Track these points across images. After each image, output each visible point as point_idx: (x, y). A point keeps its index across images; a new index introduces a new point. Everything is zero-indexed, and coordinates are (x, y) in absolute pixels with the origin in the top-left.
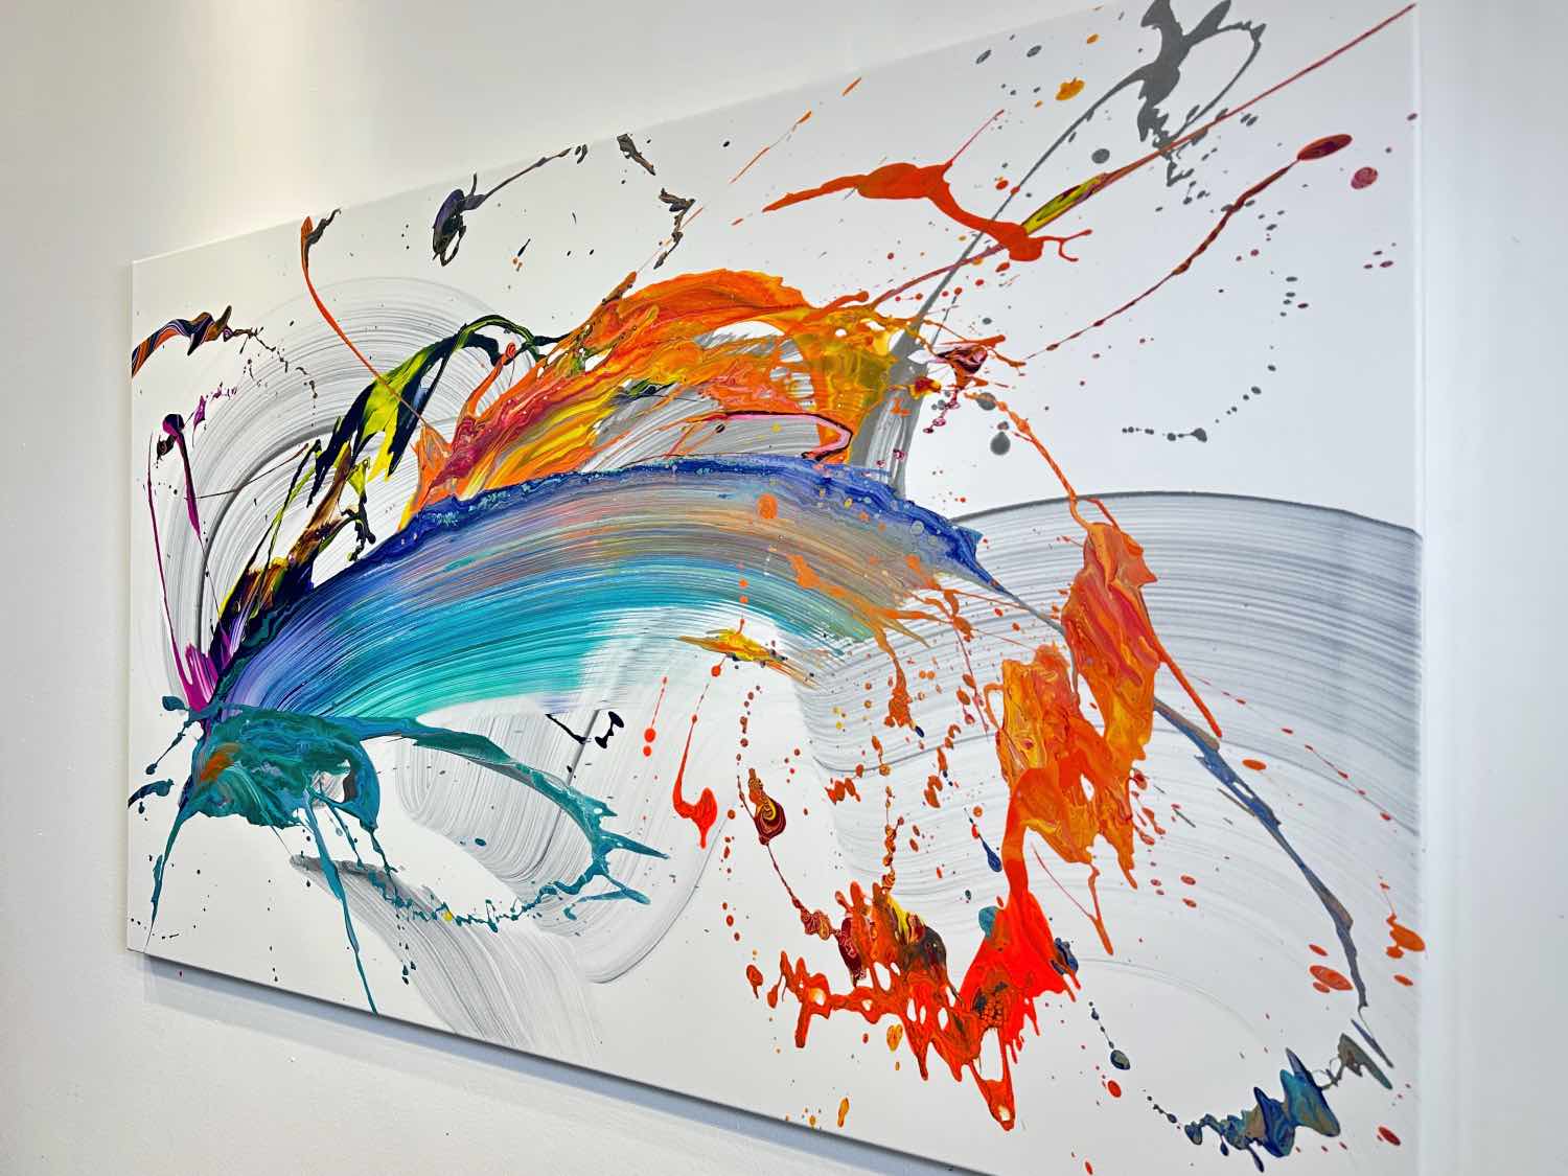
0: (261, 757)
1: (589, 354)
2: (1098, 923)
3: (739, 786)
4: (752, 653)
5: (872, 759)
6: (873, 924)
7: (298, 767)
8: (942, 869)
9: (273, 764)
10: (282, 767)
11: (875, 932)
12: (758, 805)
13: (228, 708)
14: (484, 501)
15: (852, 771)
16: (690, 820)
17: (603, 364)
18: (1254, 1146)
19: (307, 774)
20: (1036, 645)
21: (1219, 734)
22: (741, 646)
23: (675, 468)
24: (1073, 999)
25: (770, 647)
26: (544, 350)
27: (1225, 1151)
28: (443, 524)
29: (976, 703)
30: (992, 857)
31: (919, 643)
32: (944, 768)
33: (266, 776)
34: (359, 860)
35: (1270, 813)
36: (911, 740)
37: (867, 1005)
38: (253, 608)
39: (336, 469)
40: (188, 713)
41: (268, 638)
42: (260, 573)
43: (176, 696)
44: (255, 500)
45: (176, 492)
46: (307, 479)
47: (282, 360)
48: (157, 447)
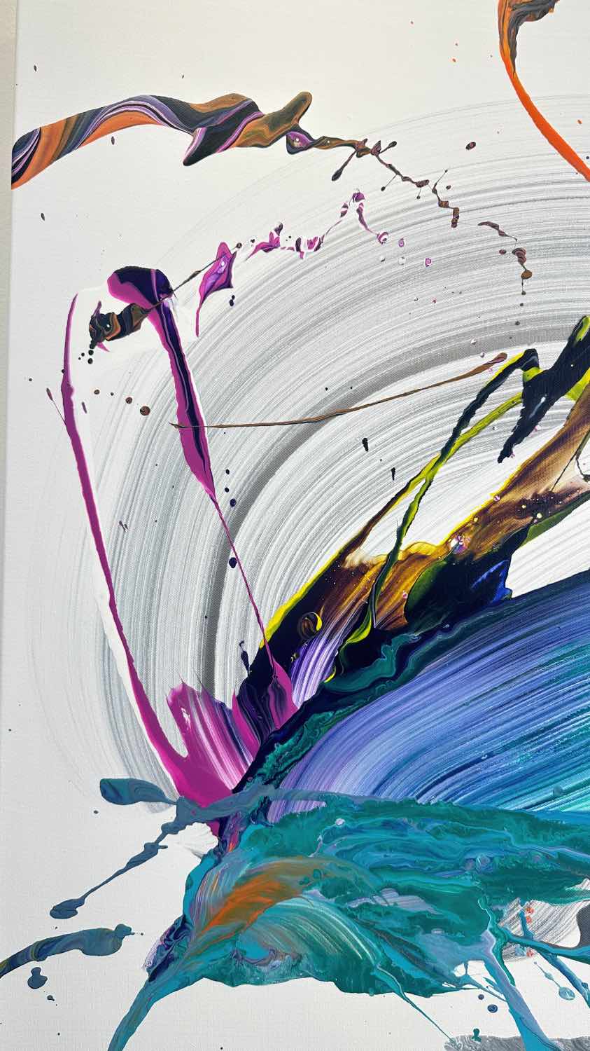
0: (371, 881)
7: (470, 894)
9: (402, 892)
10: (428, 897)
13: (288, 800)
33: (388, 912)
38: (356, 626)
39: (573, 402)
40: (175, 807)
41: (394, 678)
42: (374, 566)
43: (139, 778)
44: (365, 442)
45: (145, 411)
46: (500, 413)
47: (443, 204)
48: (92, 323)
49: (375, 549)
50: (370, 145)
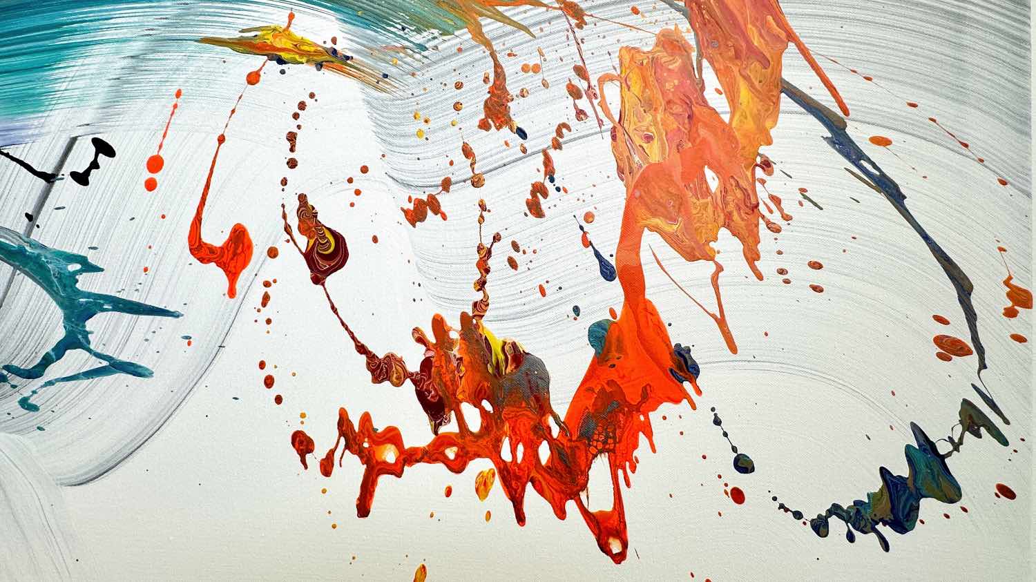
2: (721, 322)
3: (284, 217)
4: (302, 53)
5: (462, 169)
6: (461, 359)
8: (545, 286)
11: (463, 368)
12: (310, 237)
15: (437, 186)
16: (213, 265)
18: (880, 527)
20: (657, 30)
21: (846, 112)
22: (289, 45)
24: (694, 407)
25: (329, 45)
27: (851, 538)
29: (589, 97)
30: (604, 265)
31: (523, 32)
32: (550, 174)
35: (896, 187)
36: (511, 145)
37: (451, 453)
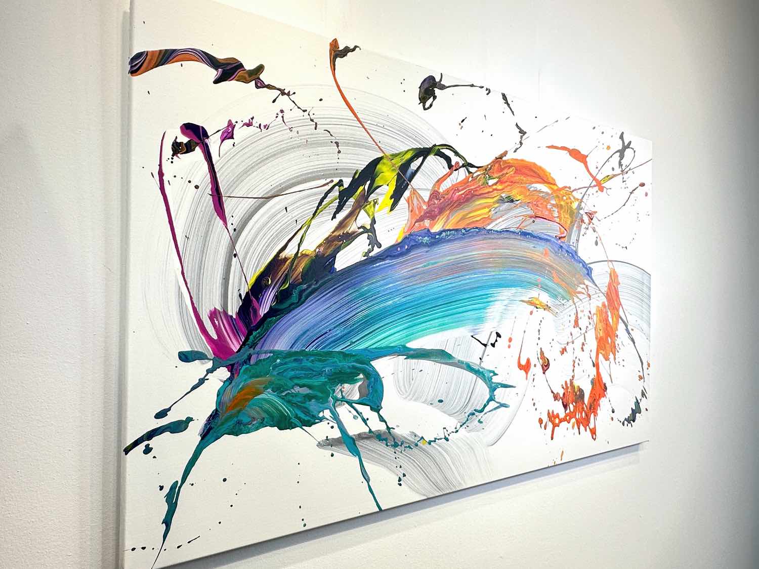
0: (290, 384)
1: (490, 178)
3: (537, 355)
4: (541, 306)
5: (570, 339)
6: (570, 392)
7: (324, 384)
8: (584, 370)
9: (301, 386)
10: (310, 387)
12: (542, 360)
13: (258, 354)
14: (444, 234)
15: (566, 344)
16: (523, 370)
17: (496, 184)
18: (631, 422)
19: (330, 388)
20: (602, 301)
21: (628, 323)
22: (539, 303)
23: (520, 233)
24: (606, 398)
25: (546, 303)
26: (472, 170)
27: (627, 425)
28: (422, 242)
29: (591, 319)
30: (593, 363)
31: (581, 301)
32: (585, 339)
33: (296, 395)
34: (370, 430)
35: (634, 340)
36: (579, 332)
37: (568, 418)
38: (284, 283)
39: (354, 201)
40: (212, 361)
41: (297, 303)
42: (290, 258)
43: (196, 350)
44: (286, 208)
45: (197, 187)
46: (332, 202)
47: (312, 120)
48: (173, 145)
49: (290, 252)
50: (286, 91)
